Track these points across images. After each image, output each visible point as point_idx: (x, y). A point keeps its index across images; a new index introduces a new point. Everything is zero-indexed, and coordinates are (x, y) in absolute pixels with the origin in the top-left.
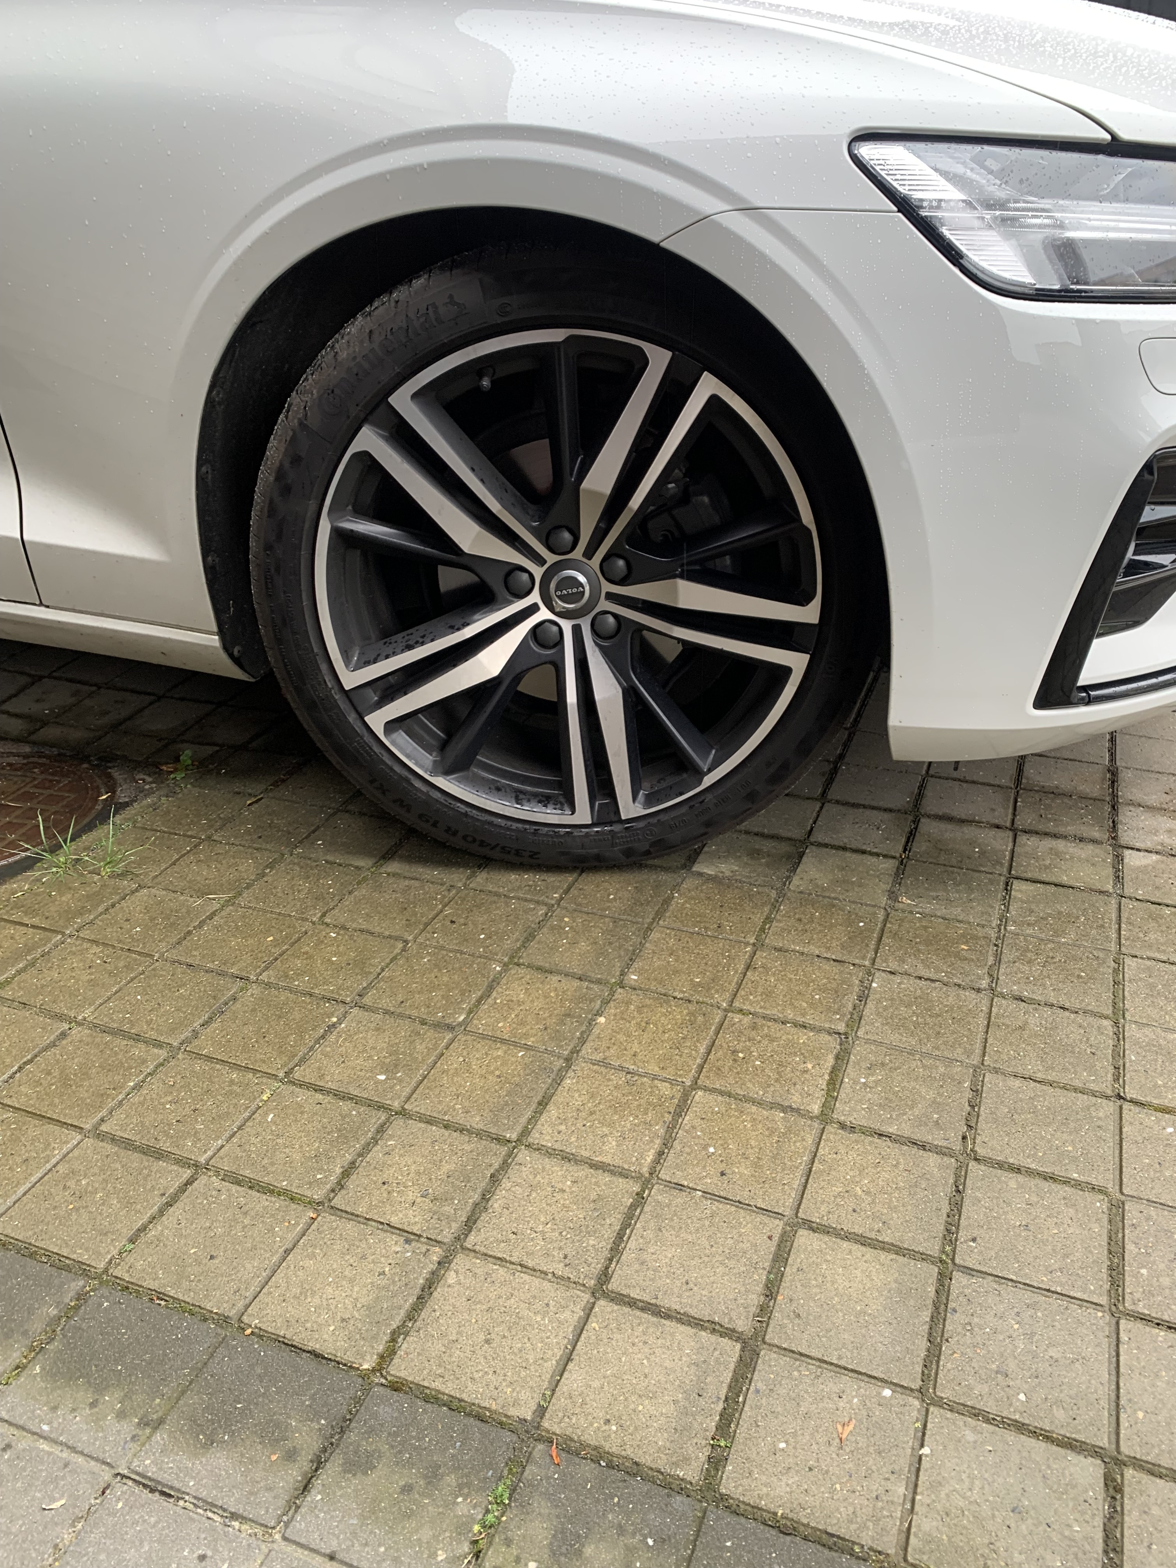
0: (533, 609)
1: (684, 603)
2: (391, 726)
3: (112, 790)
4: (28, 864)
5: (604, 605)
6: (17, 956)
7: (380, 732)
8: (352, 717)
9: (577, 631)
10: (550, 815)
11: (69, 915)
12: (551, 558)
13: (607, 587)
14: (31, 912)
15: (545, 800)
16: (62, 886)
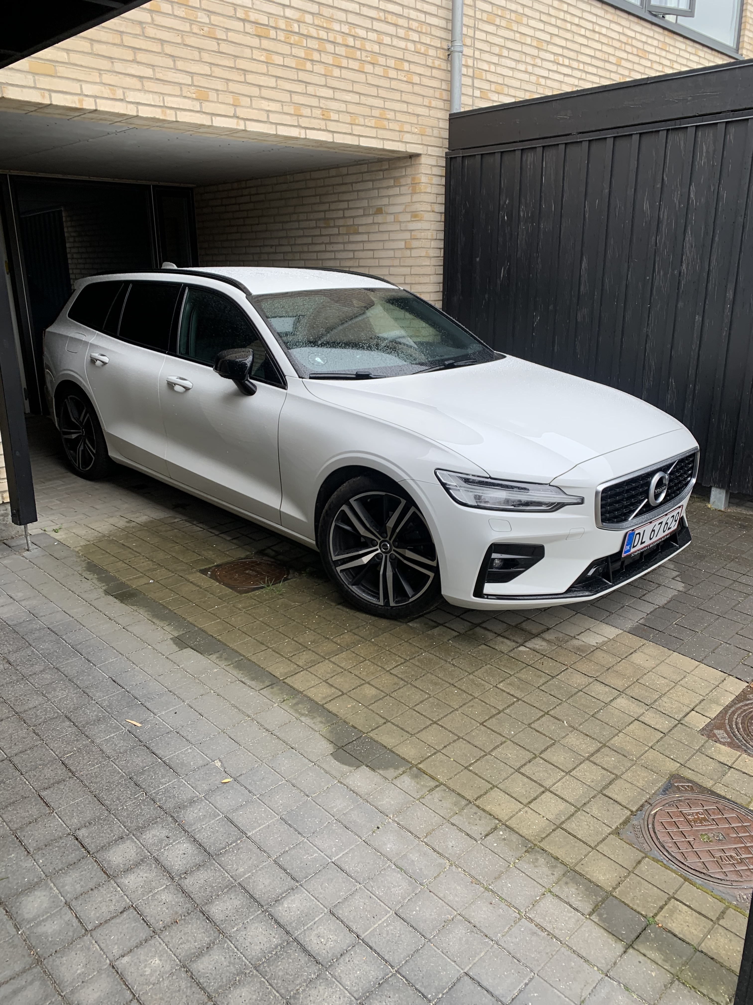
0: (377, 550)
1: (407, 555)
2: (342, 571)
3: (288, 575)
4: (262, 588)
5: (392, 552)
6: (252, 605)
7: (339, 572)
8: (333, 567)
9: (386, 557)
10: (373, 600)
11: (266, 600)
12: (382, 539)
13: (394, 548)
14: (258, 598)
15: (374, 597)
16: (267, 594)
